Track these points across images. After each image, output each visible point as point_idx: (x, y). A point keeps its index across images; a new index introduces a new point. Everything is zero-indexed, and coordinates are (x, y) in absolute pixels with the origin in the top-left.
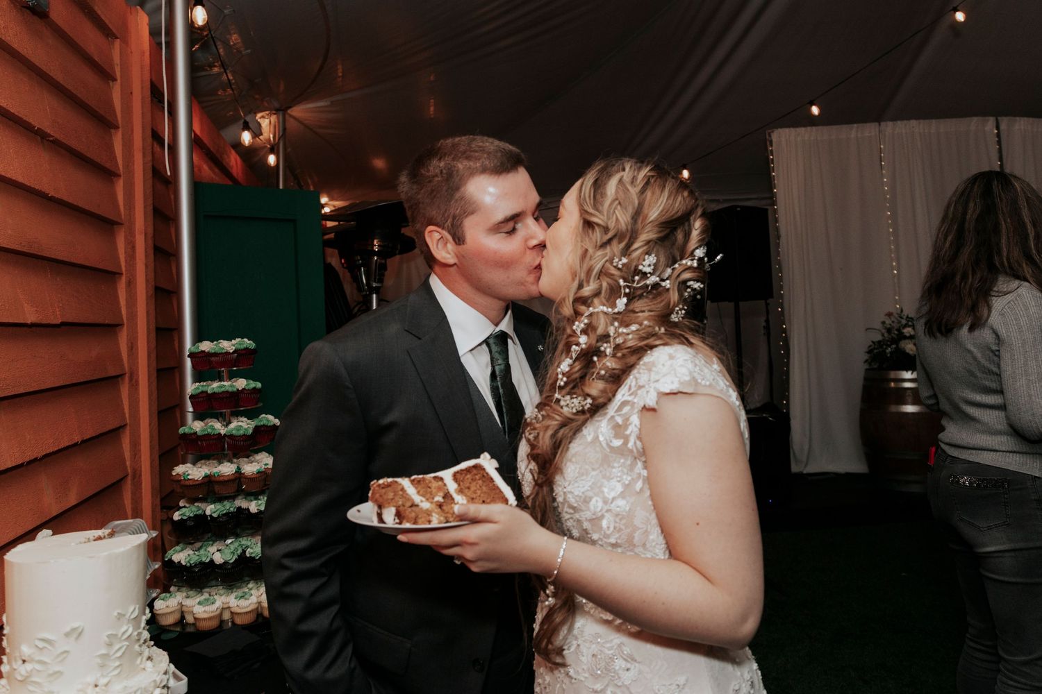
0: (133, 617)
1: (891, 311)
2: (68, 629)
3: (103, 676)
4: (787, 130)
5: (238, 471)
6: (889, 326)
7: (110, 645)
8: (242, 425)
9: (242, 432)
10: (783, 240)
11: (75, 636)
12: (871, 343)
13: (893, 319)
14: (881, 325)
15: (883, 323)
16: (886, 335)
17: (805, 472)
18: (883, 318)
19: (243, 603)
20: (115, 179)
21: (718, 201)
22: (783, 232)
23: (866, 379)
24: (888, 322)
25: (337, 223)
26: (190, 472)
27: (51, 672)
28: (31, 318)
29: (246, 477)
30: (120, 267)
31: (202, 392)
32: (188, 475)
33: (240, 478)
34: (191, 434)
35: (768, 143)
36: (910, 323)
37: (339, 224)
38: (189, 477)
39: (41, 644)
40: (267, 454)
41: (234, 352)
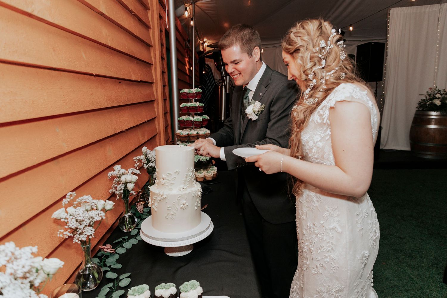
0: (192, 170)
1: (432, 87)
2: (175, 171)
3: (185, 186)
4: (397, 8)
5: (198, 133)
6: (429, 94)
7: (186, 177)
8: (198, 118)
9: (199, 120)
10: (388, 57)
11: (177, 173)
12: (421, 100)
13: (432, 91)
14: (426, 93)
15: (427, 92)
16: (428, 97)
17: (384, 149)
18: (428, 90)
19: (200, 175)
20: (149, 29)
21: (360, 41)
22: (389, 54)
23: (416, 114)
24: (430, 92)
25: (213, 49)
26: (182, 132)
27: (171, 183)
28: (134, 78)
29: (200, 135)
30: (153, 63)
31: (185, 106)
32: (182, 133)
33: (198, 135)
34: (182, 120)
35: (388, 15)
36: (439, 93)
37: (214, 49)
38: (182, 134)
39: (168, 175)
40: (205, 128)
41: (195, 93)
